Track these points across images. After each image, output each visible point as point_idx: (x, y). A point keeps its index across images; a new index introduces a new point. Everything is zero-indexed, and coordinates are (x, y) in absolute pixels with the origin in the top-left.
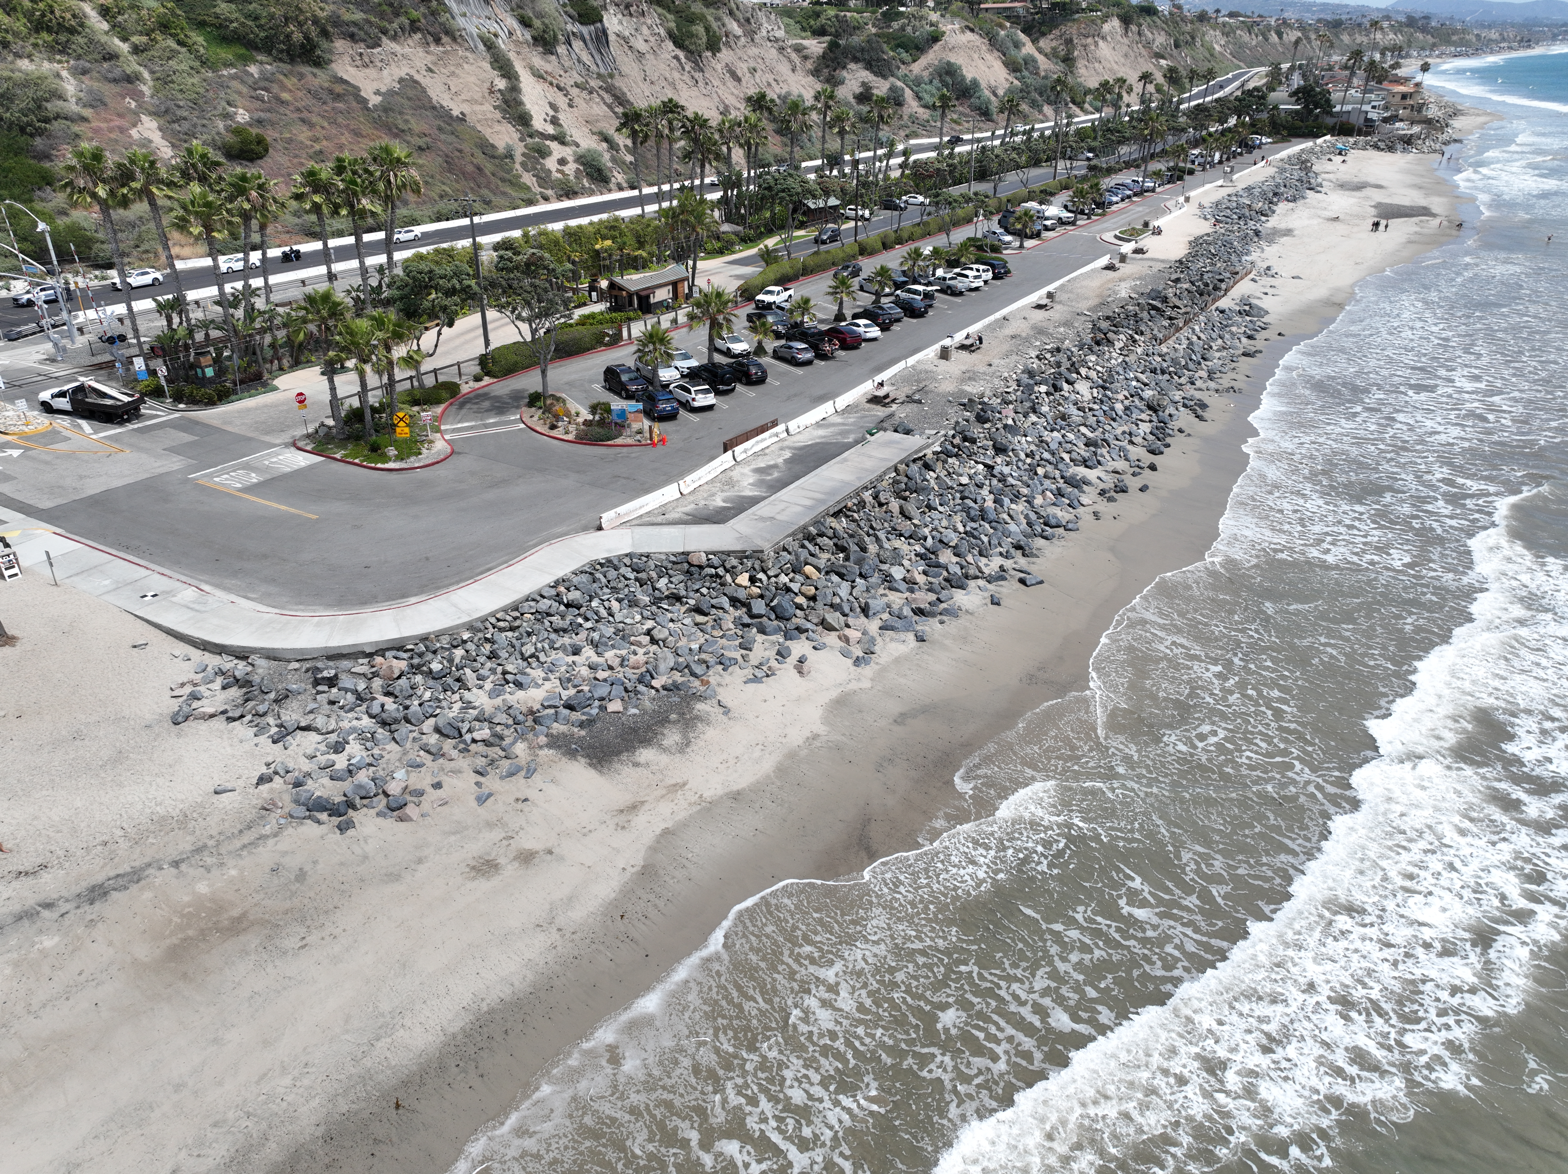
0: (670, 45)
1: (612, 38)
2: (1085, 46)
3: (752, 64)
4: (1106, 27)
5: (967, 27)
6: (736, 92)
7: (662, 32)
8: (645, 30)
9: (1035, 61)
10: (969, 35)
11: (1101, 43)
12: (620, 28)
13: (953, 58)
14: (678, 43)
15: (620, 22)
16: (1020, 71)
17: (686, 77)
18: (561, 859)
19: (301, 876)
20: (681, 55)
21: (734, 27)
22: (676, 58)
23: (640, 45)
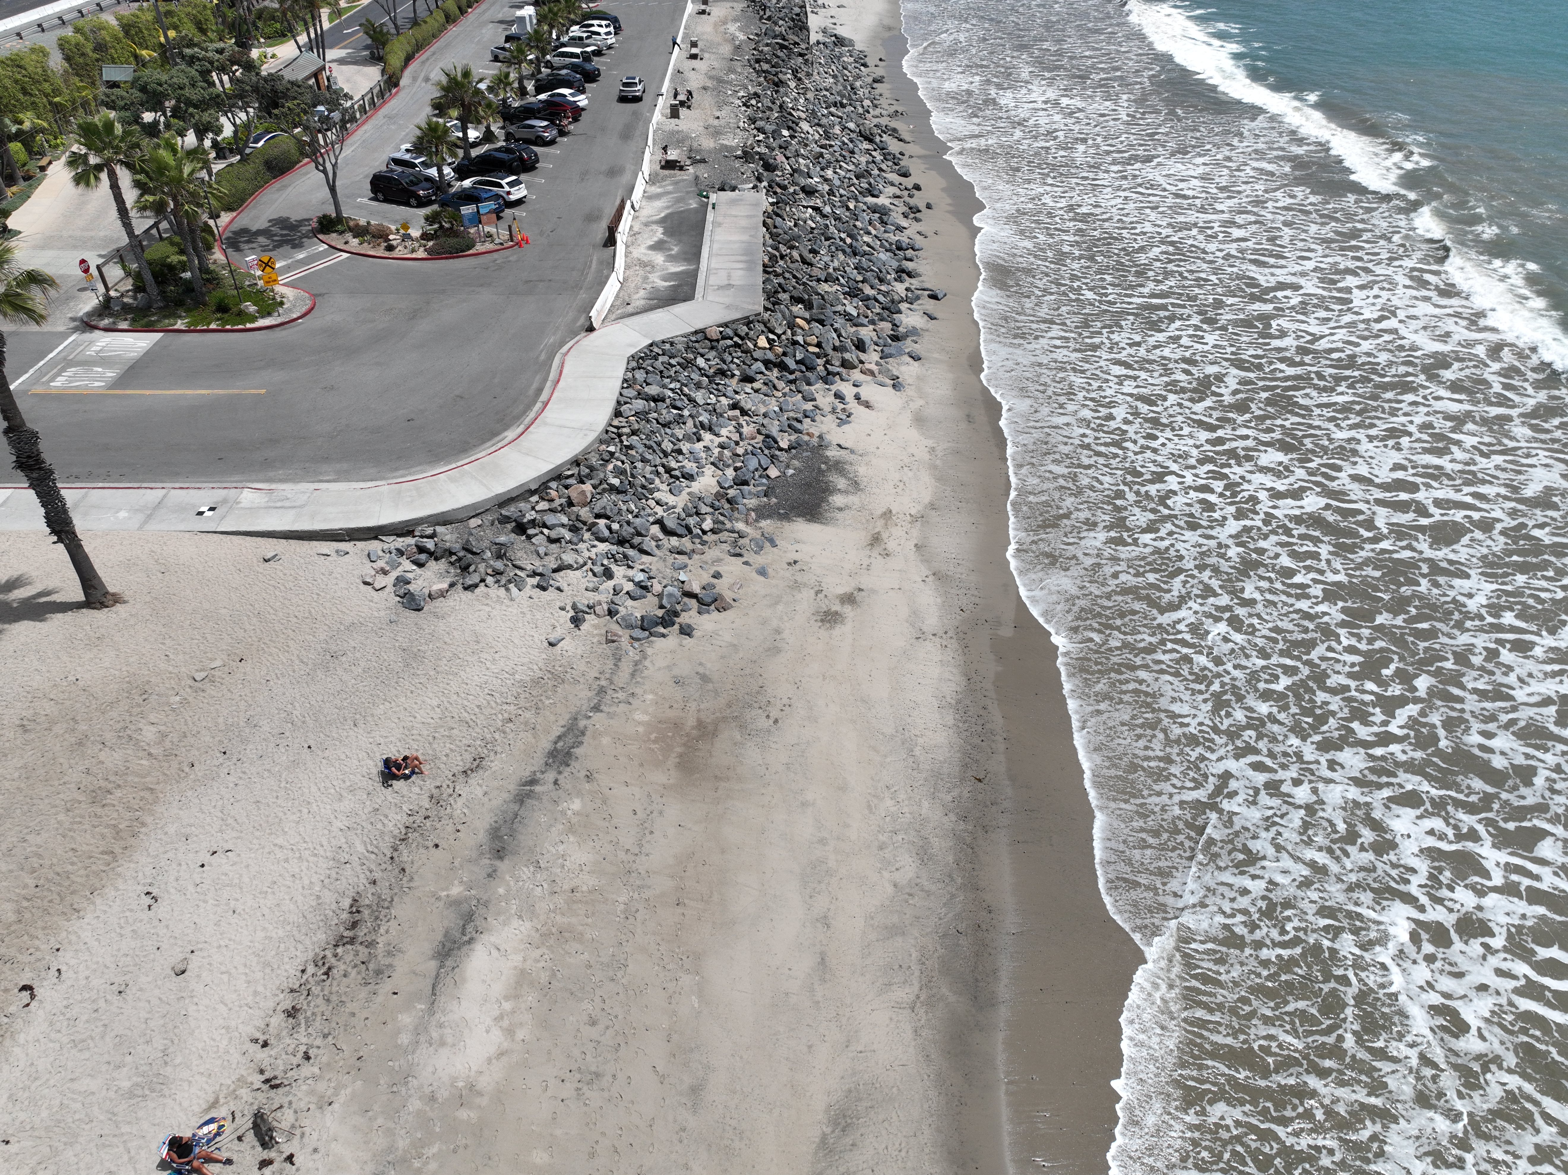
18: (873, 591)
19: (705, 678)
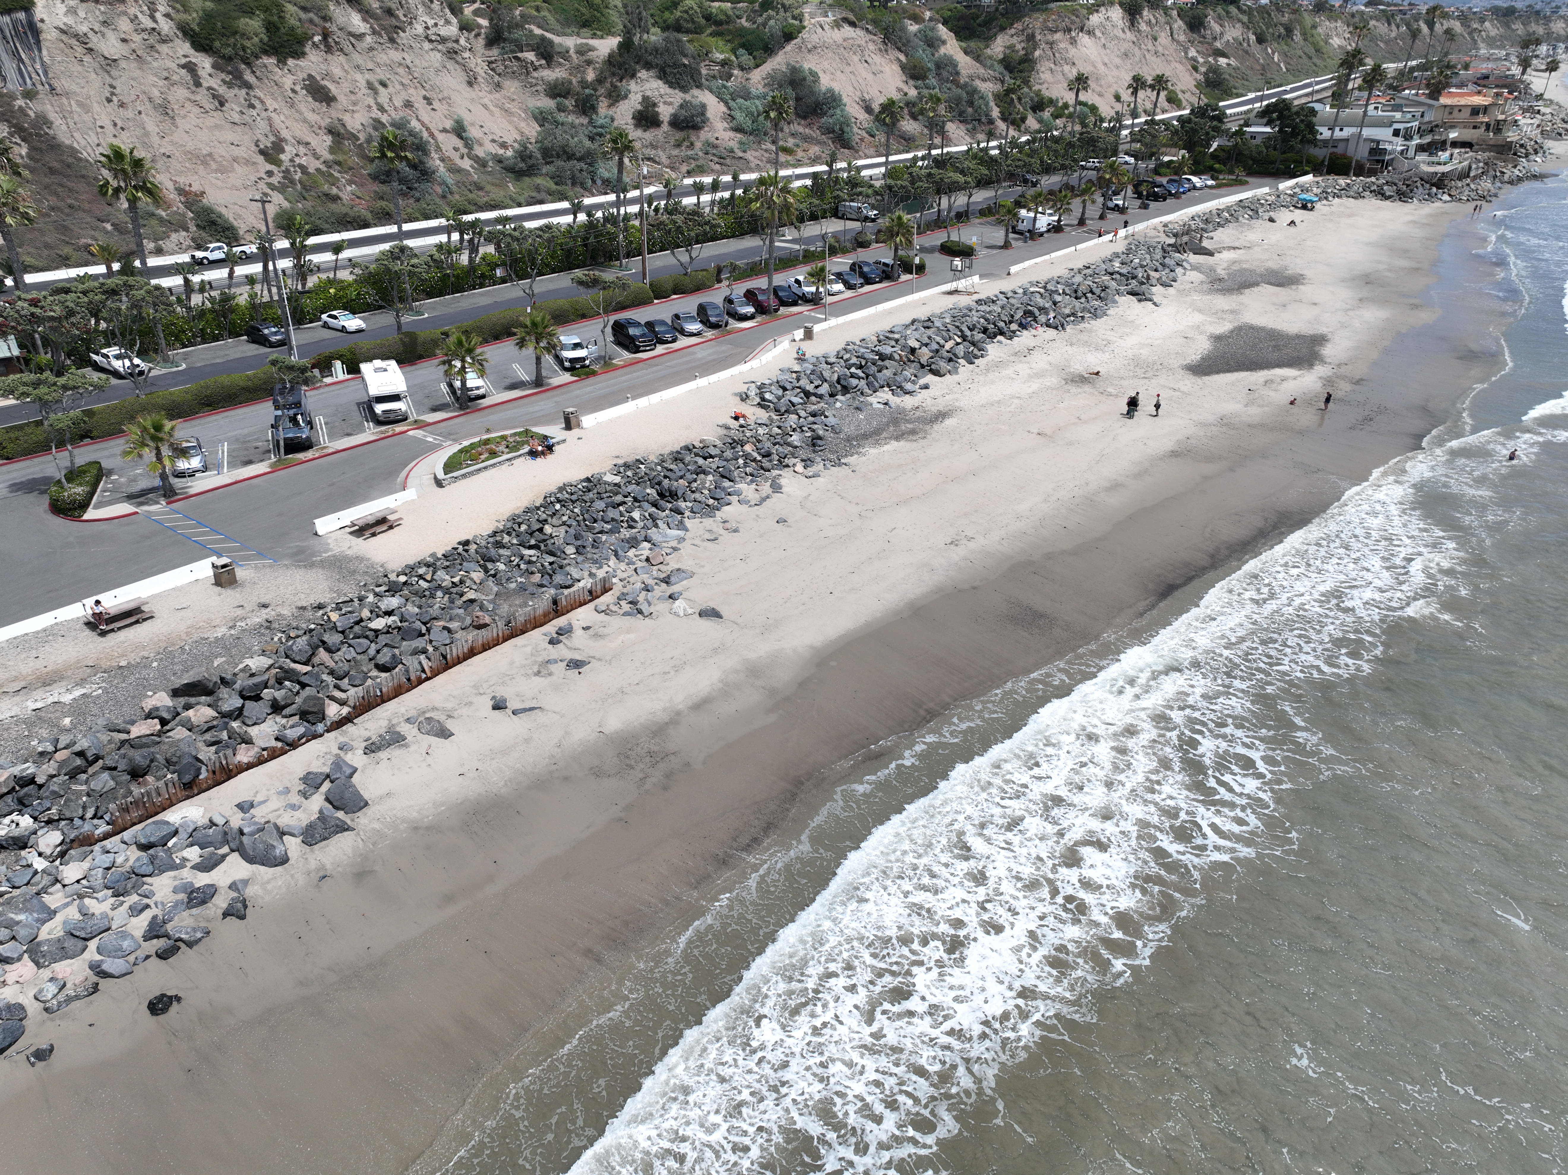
0: (184, 48)
1: (49, 35)
2: (1051, 44)
3: (381, 73)
4: (1095, 19)
5: (845, 20)
6: (312, 117)
7: (166, 26)
8: (124, 25)
9: (955, 65)
10: (847, 30)
11: (1084, 39)
12: (70, 20)
13: (809, 64)
14: (201, 44)
15: (72, 11)
16: (923, 77)
17: (202, 96)
20: (205, 63)
21: (356, 22)
22: (190, 68)
23: (110, 46)
